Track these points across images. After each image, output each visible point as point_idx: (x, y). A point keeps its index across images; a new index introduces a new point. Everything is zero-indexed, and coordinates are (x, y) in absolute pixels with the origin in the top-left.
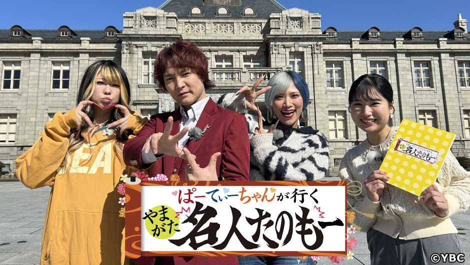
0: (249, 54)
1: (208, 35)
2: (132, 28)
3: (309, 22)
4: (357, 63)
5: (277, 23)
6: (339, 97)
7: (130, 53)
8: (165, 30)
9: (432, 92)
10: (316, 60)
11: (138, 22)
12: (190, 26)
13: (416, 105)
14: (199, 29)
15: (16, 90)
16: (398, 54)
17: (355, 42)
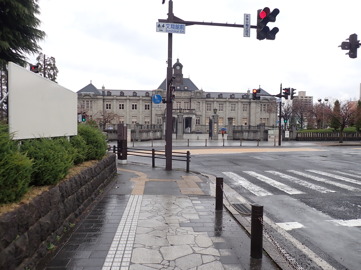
0: (185, 101)
3: (202, 94)
4: (215, 104)
5: (193, 94)
8: (163, 95)
9: (235, 113)
11: (156, 93)
13: (230, 116)
16: (227, 102)
17: (215, 98)
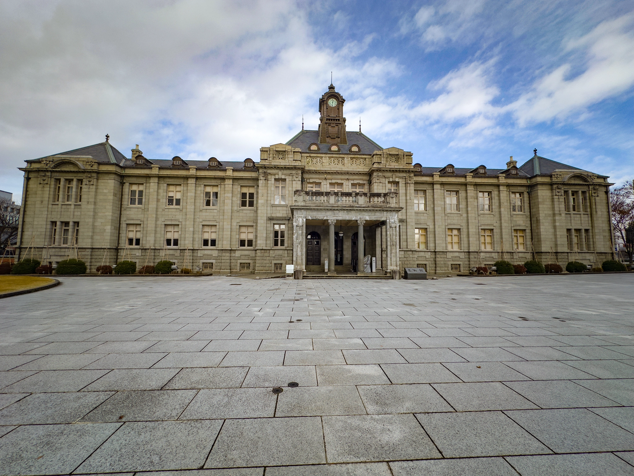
0: (356, 182)
1: (325, 166)
2: (267, 159)
3: (404, 158)
4: (437, 192)
5: (379, 159)
6: (422, 218)
7: (265, 179)
8: (292, 162)
9: (492, 216)
10: (408, 188)
11: (271, 155)
12: (310, 159)
13: (480, 225)
14: (317, 162)
15: (177, 207)
16: (468, 186)
17: (436, 175)
